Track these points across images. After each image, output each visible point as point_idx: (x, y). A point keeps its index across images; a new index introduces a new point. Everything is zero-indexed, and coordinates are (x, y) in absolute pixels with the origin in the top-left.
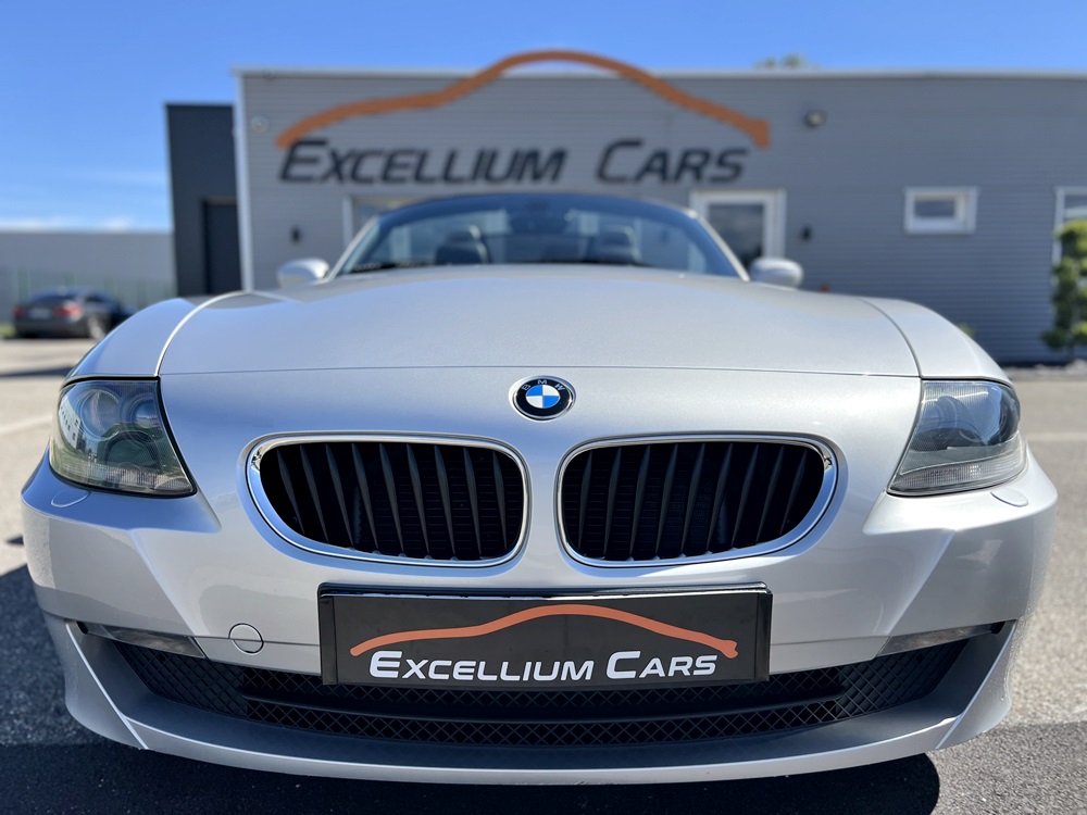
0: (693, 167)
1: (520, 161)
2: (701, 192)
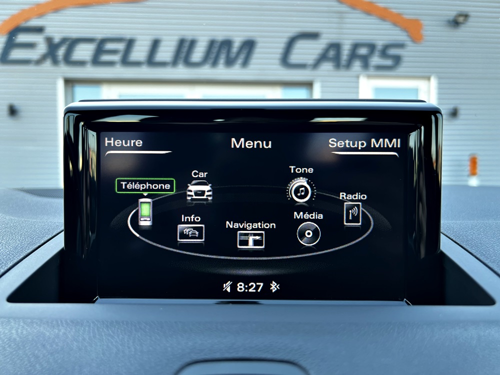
0: (361, 57)
1: (215, 50)
2: (369, 77)
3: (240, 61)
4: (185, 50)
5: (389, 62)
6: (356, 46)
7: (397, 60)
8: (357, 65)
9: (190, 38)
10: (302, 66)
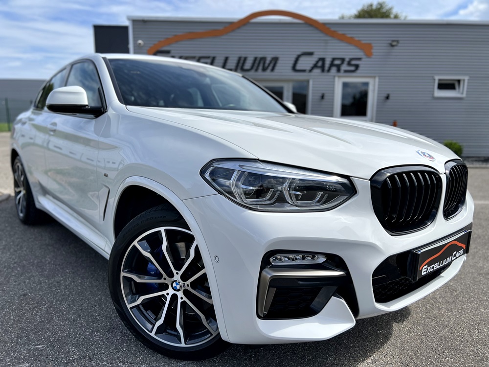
0: (336, 65)
1: (257, 62)
2: (339, 77)
3: (270, 68)
4: (241, 62)
5: (353, 68)
6: (334, 59)
7: (357, 66)
8: (334, 70)
9: (244, 56)
10: (304, 71)
